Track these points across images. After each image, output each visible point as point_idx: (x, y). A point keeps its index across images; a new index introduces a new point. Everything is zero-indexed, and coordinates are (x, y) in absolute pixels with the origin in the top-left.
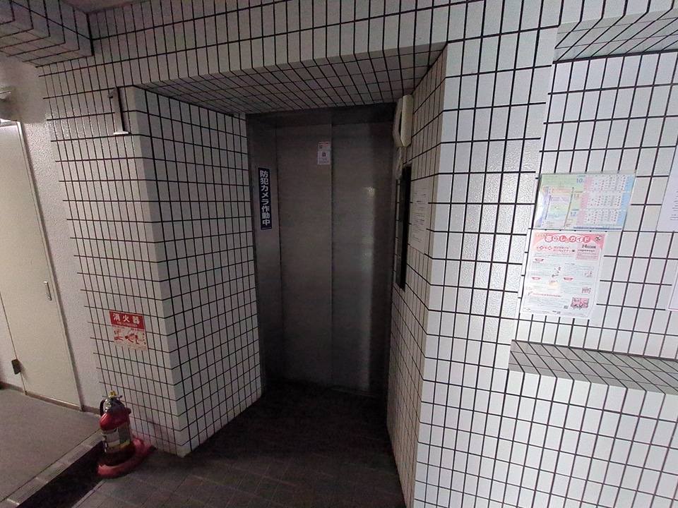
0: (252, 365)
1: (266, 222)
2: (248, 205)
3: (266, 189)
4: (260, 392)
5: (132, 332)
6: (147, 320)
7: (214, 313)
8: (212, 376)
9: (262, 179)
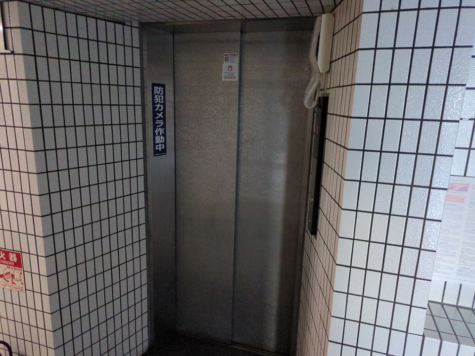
0: (138, 314)
1: (160, 148)
2: (139, 127)
3: (160, 108)
4: (146, 345)
5: (8, 270)
6: (25, 258)
7: (98, 253)
8: (94, 323)
9: (156, 96)
